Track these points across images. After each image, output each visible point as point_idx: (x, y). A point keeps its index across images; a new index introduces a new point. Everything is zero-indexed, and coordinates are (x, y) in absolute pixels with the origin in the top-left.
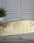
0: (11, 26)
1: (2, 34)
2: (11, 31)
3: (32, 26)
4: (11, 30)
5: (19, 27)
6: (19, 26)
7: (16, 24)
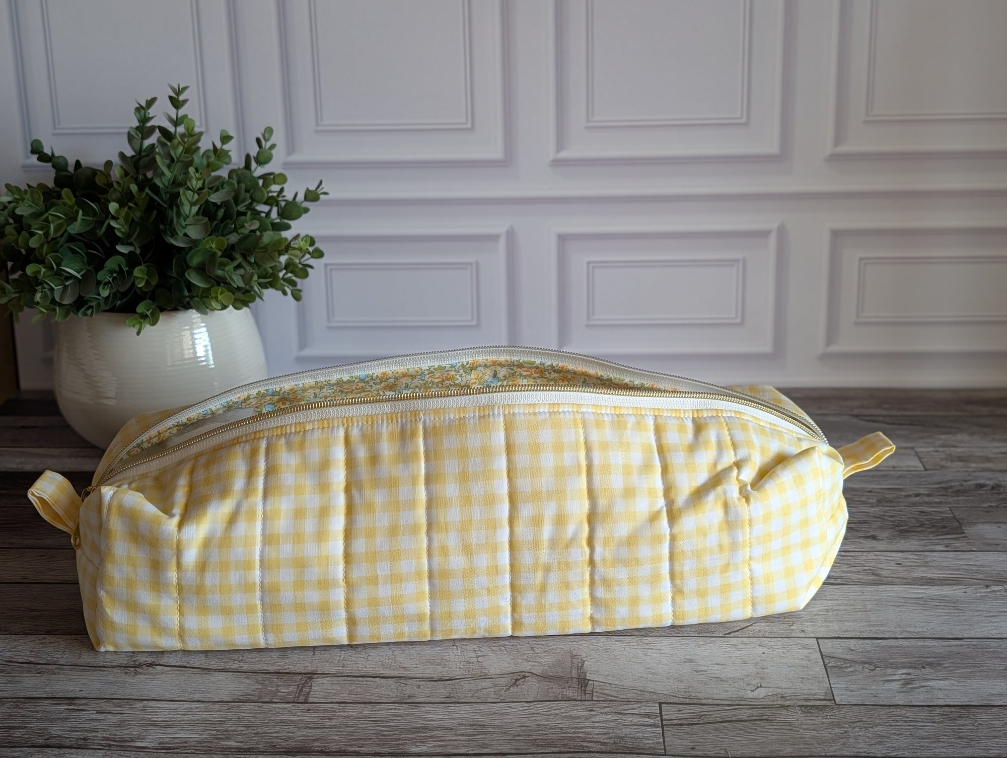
0: (308, 482)
1: (133, 607)
2: (300, 564)
3: (699, 494)
4: (286, 549)
5: (452, 514)
6: (450, 489)
7: (387, 448)
